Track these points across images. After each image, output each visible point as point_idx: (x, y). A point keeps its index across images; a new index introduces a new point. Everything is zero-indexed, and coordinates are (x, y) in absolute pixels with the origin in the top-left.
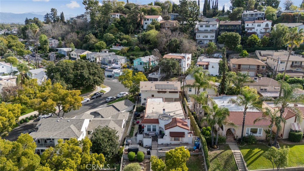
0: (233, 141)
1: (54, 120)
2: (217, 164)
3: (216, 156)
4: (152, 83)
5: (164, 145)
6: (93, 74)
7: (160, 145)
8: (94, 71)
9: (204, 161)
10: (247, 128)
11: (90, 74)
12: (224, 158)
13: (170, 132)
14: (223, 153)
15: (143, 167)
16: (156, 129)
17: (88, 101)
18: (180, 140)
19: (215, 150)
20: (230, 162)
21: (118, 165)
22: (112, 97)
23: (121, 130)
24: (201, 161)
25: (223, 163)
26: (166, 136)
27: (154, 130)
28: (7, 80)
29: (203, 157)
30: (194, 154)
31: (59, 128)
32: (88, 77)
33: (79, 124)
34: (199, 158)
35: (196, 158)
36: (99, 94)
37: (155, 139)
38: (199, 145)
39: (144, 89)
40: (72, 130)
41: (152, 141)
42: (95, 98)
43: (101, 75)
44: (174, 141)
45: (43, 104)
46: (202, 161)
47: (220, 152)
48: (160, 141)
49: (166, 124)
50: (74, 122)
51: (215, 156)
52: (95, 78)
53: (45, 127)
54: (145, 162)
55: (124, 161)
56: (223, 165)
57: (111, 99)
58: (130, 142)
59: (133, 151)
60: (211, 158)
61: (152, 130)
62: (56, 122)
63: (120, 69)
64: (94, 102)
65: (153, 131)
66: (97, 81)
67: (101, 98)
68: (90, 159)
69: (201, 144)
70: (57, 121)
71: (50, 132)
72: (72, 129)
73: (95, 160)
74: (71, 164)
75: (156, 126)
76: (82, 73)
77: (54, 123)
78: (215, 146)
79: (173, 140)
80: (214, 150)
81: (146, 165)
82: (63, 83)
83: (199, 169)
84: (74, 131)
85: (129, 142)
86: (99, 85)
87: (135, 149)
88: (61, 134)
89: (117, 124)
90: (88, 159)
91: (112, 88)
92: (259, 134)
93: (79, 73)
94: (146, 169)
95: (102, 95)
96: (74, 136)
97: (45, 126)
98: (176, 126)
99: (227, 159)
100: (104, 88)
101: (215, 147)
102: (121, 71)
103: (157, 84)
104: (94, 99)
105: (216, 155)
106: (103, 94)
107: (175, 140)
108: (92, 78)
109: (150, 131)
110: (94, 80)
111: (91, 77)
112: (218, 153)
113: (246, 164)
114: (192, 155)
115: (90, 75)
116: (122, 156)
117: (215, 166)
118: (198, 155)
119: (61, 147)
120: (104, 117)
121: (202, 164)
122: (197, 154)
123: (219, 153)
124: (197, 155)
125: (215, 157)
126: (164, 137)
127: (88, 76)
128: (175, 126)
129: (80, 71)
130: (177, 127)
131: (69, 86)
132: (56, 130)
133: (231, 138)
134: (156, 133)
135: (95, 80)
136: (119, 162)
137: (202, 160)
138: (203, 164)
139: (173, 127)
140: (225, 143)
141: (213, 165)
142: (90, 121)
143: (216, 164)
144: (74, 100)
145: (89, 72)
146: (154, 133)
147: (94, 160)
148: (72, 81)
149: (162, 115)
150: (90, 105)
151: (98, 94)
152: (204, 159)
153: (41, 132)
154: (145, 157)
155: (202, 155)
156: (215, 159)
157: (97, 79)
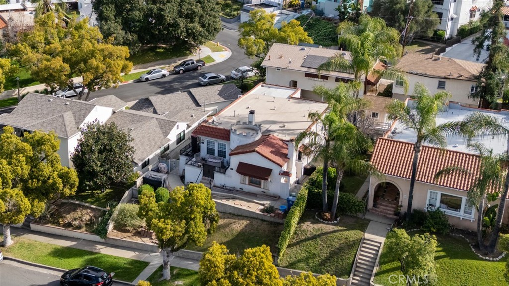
0: (391, 216)
1: (44, 97)
2: (309, 253)
3: (318, 235)
4: (301, 49)
5: (227, 189)
6: (187, 16)
7: (219, 187)
8: (191, 10)
10: (429, 191)
11: (180, 14)
12: (334, 244)
13: (240, 162)
14: (336, 234)
16: (225, 152)
17: (164, 76)
18: (262, 186)
19: (324, 223)
20: (342, 256)
21: (116, 203)
22: (215, 75)
23: (161, 143)
25: (325, 253)
26: (232, 169)
27: (222, 154)
28: (30, 12)
30: (272, 220)
31: (47, 114)
32: (172, 22)
33: (82, 112)
36: (193, 63)
37: (209, 171)
39: (274, 63)
40: (64, 121)
41: (204, 175)
42: (181, 72)
43: (209, 20)
44: (249, 184)
45: (43, 66)
47: (332, 230)
48: (219, 178)
50: (75, 108)
51: (315, 235)
52: (191, 26)
53: (25, 108)
55: (133, 200)
56: (323, 258)
57: (209, 78)
58: (163, 169)
59: (151, 185)
60: (303, 238)
61: (216, 153)
62: (46, 103)
63: (279, 9)
64: (175, 80)
65: (219, 155)
70: (49, 101)
71: (29, 117)
72: (65, 119)
74: (3, 170)
75: (225, 145)
76: (162, 10)
77: (42, 104)
79: (247, 182)
80: (320, 223)
82: (117, 30)
84: (67, 124)
85: (160, 167)
87: (156, 181)
88: (42, 125)
89: (161, 129)
91: (235, 53)
92: (465, 212)
93: (155, 11)
95: (199, 68)
96: (63, 132)
97: (27, 106)
98: (254, 151)
99: (337, 248)
100: (217, 51)
101: (325, 216)
102: (281, 13)
104: (178, 73)
105: (318, 233)
106: (204, 65)
107: (251, 183)
108: (182, 25)
109: (213, 154)
111: (182, 23)
112: (324, 231)
113: (375, 270)
114: (269, 221)
115: (181, 17)
116: (130, 189)
118: (281, 224)
119: (5, 139)
120: (158, 111)
123: (329, 231)
125: (314, 237)
126: (227, 172)
127: (173, 20)
129: (158, 5)
131: (130, 37)
132: (40, 116)
133: (388, 208)
134: (225, 162)
139: (246, 152)
140: (364, 215)
142: (114, 113)
143: (307, 252)
144: (104, 66)
145: (179, 9)
146: (219, 161)
147: (53, 177)
148: (138, 27)
149: (243, 123)
150: (163, 85)
151: (189, 64)
153: (15, 116)
156: (310, 241)
157: (194, 29)
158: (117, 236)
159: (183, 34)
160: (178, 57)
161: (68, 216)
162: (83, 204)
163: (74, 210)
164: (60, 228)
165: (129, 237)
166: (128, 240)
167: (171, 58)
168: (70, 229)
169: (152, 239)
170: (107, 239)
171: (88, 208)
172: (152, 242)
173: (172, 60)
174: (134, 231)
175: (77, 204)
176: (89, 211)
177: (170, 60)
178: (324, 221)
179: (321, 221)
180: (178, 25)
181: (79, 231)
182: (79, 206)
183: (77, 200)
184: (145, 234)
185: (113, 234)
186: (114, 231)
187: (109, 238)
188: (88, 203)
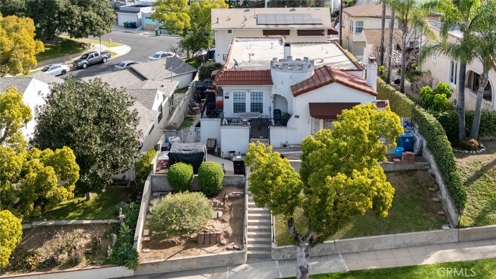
2: (490, 196)
3: (482, 170)
4: (246, 11)
7: (279, 148)
9: (438, 189)
15: (221, 214)
16: (261, 105)
17: (64, 72)
19: (473, 154)
21: (132, 205)
23: (149, 115)
24: (427, 187)
26: (297, 117)
27: (257, 107)
29: (434, 176)
30: (398, 167)
32: (65, 9)
34: (420, 181)
35: (408, 179)
36: (97, 55)
37: (259, 131)
38: (413, 140)
39: (224, 24)
41: (251, 136)
42: (85, 66)
46: (430, 189)
47: (492, 160)
49: (294, 83)
51: (477, 172)
52: (86, 14)
54: (227, 196)
55: (154, 194)
59: (187, 162)
61: (248, 108)
65: (252, 110)
66: (91, 22)
67: (102, 66)
68: (21, 162)
69: (419, 139)
73: (41, 166)
75: (261, 94)
78: (473, 140)
80: (469, 154)
81: (230, 207)
83: (425, 214)
86: (99, 34)
87: (194, 154)
90: (14, 162)
91: (135, 47)
94: (230, 220)
95: (105, 60)
98: (331, 82)
100: (113, 46)
101: (472, 144)
103: (261, 12)
104: (81, 67)
105: (479, 168)
106: (109, 57)
108: (77, 13)
109: (244, 110)
110: (83, 18)
111: (76, 10)
112: (485, 163)
114: (393, 171)
116: (149, 178)
117: (482, 204)
118: (415, 170)
121: (431, 196)
122: (411, 166)
123: (490, 162)
124: (411, 172)
125: (478, 175)
126: (290, 123)
127: (66, 6)
128: (327, 83)
130: (334, 85)
135: (86, 20)
136: (138, 197)
137: (432, 187)
138: (436, 196)
139: (321, 86)
141: (475, 198)
143: (485, 195)
144: (12, 43)
149: (281, 60)
151: (92, 56)
152: (436, 183)
154: (229, 182)
155: (430, 171)
156: (478, 181)
157: (91, 17)
158: (156, 258)
159: (79, 23)
160: (71, 54)
161: (39, 250)
162: (64, 222)
163: (50, 237)
164: (32, 273)
165: (180, 252)
166: (181, 257)
167: (63, 56)
168: (55, 270)
169: (222, 245)
170: (139, 268)
171: (76, 226)
172: (228, 249)
173: (65, 58)
174: (184, 241)
175: (51, 226)
176: (80, 231)
177: (62, 57)
178: (471, 152)
179: (467, 152)
180: (72, 12)
181: (75, 268)
182: (58, 227)
183: (49, 219)
184: (207, 240)
185: (147, 255)
186: (145, 250)
187: (142, 264)
188: (72, 218)
